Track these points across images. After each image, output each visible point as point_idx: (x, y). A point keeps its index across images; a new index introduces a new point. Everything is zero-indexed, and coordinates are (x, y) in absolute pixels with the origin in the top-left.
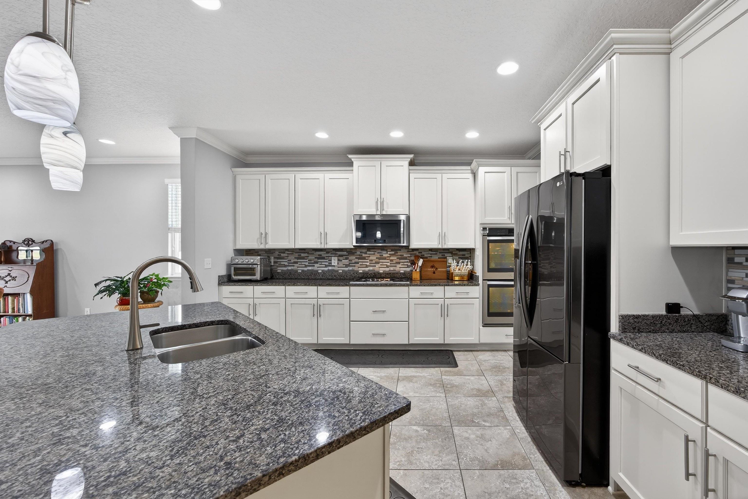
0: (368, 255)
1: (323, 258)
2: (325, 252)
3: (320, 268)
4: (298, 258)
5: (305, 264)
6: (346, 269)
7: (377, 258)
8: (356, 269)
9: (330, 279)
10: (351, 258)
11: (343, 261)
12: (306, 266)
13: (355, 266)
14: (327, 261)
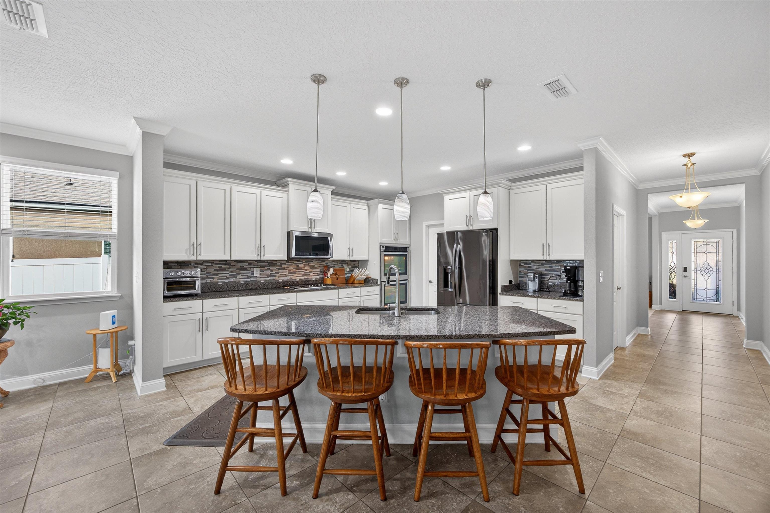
0: (287, 266)
1: (246, 269)
2: (247, 264)
3: (241, 279)
4: (218, 270)
5: (226, 276)
6: (268, 279)
7: (294, 268)
8: (277, 278)
9: (253, 289)
10: (271, 268)
11: (264, 271)
12: (227, 278)
13: (276, 276)
14: (250, 272)
